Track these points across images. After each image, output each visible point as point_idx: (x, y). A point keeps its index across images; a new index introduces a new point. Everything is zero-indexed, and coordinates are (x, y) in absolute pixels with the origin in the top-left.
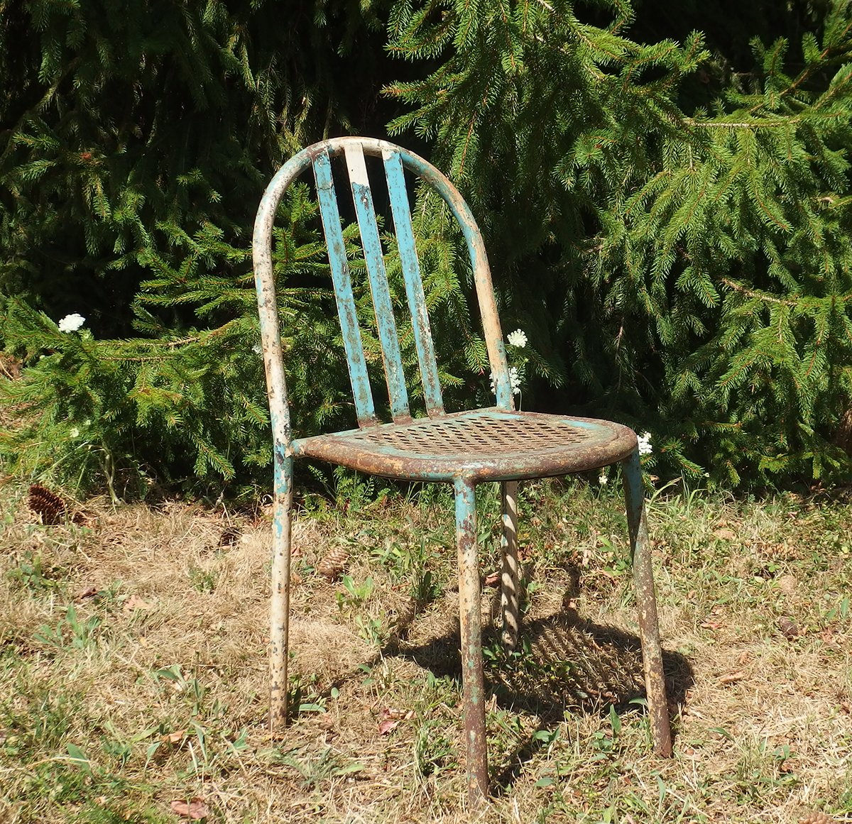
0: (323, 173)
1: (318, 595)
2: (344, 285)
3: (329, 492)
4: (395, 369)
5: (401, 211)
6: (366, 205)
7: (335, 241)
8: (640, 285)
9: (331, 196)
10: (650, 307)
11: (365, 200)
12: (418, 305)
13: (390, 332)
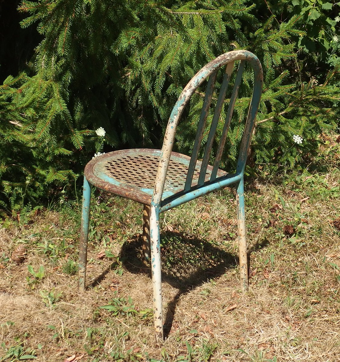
1: (15, 276)
3: (8, 211)
8: (150, 92)
10: (155, 103)
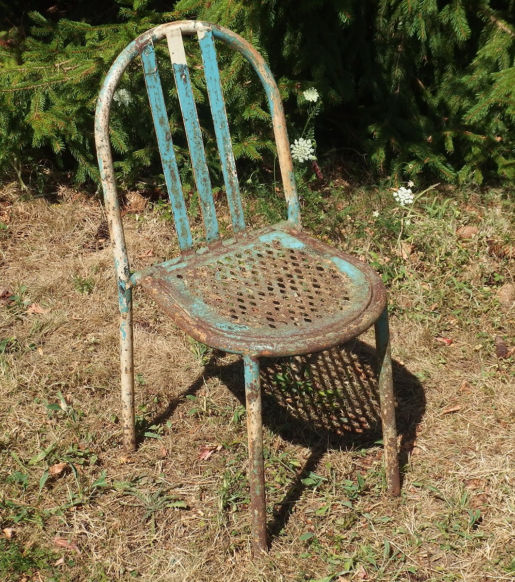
0: (149, 61)
2: (168, 150)
4: (209, 208)
5: (213, 80)
6: (185, 80)
7: (160, 116)
8: (417, 12)
9: (156, 79)
11: (184, 77)
12: (227, 155)
13: (205, 180)
